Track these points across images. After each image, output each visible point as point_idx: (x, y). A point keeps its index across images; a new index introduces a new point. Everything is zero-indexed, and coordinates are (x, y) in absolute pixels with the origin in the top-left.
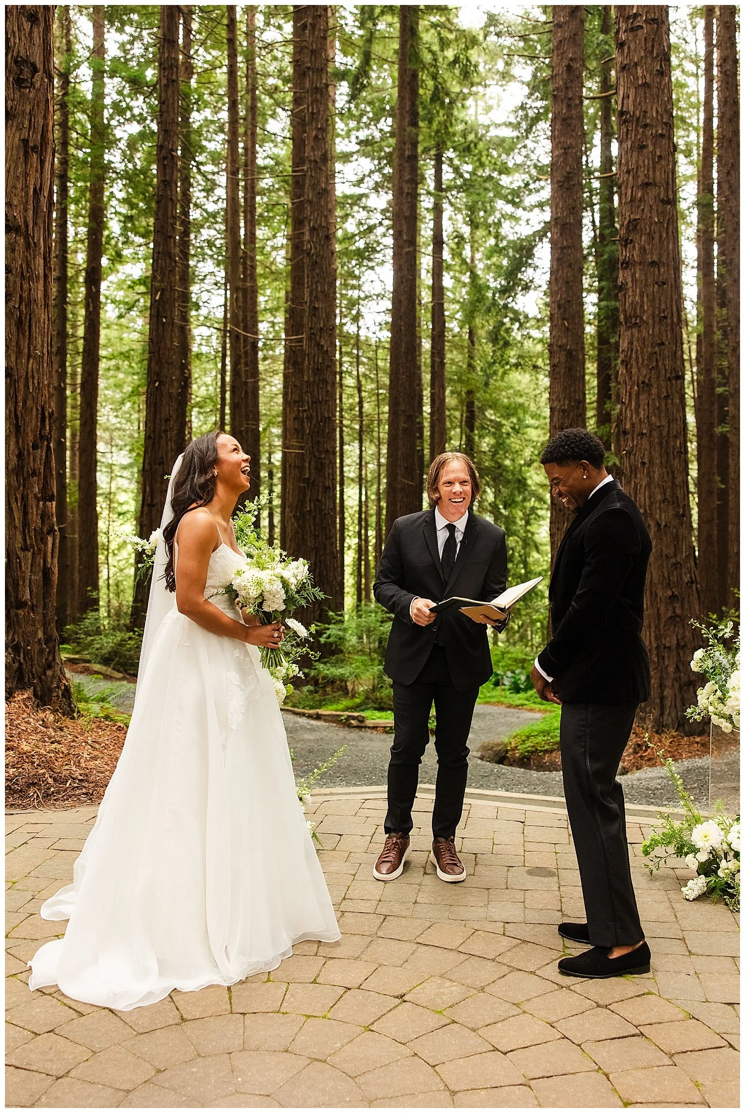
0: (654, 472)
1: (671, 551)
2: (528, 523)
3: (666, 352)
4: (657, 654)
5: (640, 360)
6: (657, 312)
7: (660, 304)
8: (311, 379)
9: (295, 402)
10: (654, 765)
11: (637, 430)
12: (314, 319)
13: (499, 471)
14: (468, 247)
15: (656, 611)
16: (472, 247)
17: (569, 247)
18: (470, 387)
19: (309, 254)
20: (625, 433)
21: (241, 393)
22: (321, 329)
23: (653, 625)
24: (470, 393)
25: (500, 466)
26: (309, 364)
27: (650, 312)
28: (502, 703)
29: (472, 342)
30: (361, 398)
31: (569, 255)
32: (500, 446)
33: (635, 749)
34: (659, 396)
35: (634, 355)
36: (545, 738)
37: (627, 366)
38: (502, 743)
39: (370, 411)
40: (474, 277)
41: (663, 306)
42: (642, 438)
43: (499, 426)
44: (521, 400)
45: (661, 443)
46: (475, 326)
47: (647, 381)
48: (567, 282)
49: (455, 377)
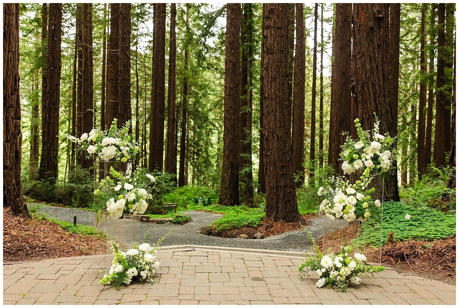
0: (277, 115)
1: (283, 147)
2: (208, 135)
3: (283, 65)
4: (276, 190)
5: (272, 68)
6: (280, 48)
7: (281, 45)
8: (122, 69)
9: (112, 79)
10: (274, 234)
11: (270, 97)
12: (124, 42)
13: (197, 113)
14: (186, 15)
15: (276, 171)
16: (187, 16)
17: (235, 19)
18: (186, 76)
19: (122, 13)
20: (265, 98)
21: (88, 74)
22: (127, 47)
23: (274, 177)
24: (185, 79)
25: (197, 111)
26: (121, 62)
27: (277, 48)
28: (203, 210)
29: (187, 57)
30: (137, 79)
31: (234, 22)
32: (197, 102)
33: (266, 228)
34: (279, 83)
35: (270, 66)
36: (228, 224)
37: (267, 70)
38: (210, 227)
39: (141, 85)
40: (188, 29)
41: (282, 46)
42: (272, 101)
43: (197, 94)
44: (207, 83)
45: (280, 103)
46: (188, 50)
47: (275, 77)
48: (233, 34)
49: (179, 72)
